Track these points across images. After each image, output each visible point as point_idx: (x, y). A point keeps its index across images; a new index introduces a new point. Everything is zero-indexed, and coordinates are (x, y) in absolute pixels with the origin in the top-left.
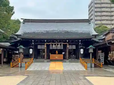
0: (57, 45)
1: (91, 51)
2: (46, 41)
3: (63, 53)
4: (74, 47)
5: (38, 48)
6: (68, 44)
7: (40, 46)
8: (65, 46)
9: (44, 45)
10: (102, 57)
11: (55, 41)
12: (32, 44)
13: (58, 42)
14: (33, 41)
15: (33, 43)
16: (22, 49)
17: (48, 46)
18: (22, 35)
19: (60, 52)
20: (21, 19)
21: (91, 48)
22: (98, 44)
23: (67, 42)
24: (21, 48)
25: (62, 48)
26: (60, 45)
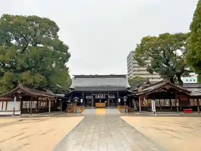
0: (100, 95)
1: (125, 100)
2: (92, 92)
4: (114, 97)
5: (86, 98)
6: (109, 95)
7: (88, 96)
8: (107, 96)
9: (91, 96)
11: (99, 93)
12: (82, 95)
13: (101, 93)
14: (83, 93)
17: (94, 96)
19: (103, 101)
20: (73, 75)
21: (125, 98)
22: (129, 95)
25: (105, 98)
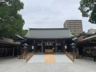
0: (49, 43)
3: (53, 48)
5: (38, 45)
6: (56, 43)
7: (39, 44)
13: (50, 41)
15: (34, 42)
23: (55, 41)
25: (53, 45)
26: (52, 43)
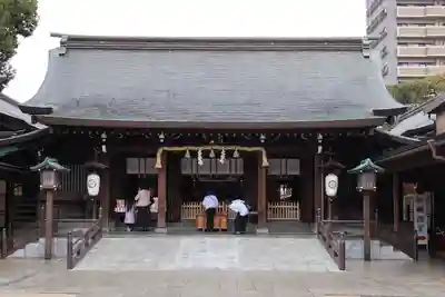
2: (162, 136)
6: (264, 152)
9: (155, 156)
10: (421, 214)
11: (204, 136)
12: (97, 152)
14: (104, 136)
15: (104, 147)
16: (53, 174)
18: (55, 108)
20: (52, 35)
21: (366, 170)
23: (259, 144)
24: (51, 169)
